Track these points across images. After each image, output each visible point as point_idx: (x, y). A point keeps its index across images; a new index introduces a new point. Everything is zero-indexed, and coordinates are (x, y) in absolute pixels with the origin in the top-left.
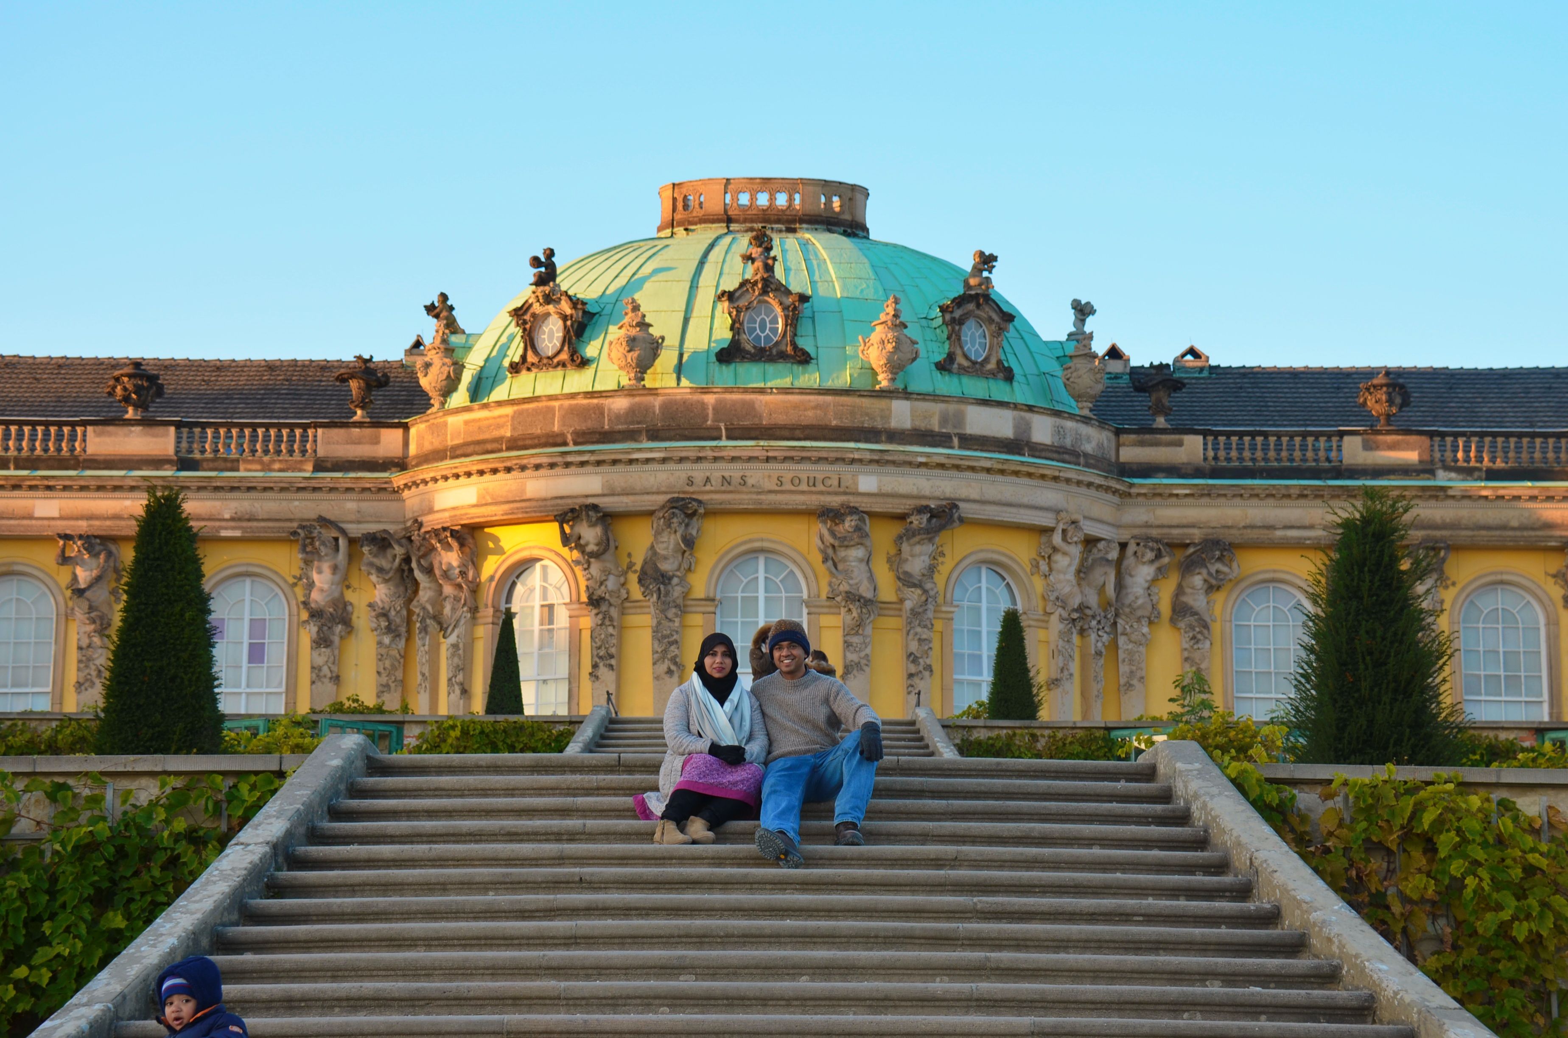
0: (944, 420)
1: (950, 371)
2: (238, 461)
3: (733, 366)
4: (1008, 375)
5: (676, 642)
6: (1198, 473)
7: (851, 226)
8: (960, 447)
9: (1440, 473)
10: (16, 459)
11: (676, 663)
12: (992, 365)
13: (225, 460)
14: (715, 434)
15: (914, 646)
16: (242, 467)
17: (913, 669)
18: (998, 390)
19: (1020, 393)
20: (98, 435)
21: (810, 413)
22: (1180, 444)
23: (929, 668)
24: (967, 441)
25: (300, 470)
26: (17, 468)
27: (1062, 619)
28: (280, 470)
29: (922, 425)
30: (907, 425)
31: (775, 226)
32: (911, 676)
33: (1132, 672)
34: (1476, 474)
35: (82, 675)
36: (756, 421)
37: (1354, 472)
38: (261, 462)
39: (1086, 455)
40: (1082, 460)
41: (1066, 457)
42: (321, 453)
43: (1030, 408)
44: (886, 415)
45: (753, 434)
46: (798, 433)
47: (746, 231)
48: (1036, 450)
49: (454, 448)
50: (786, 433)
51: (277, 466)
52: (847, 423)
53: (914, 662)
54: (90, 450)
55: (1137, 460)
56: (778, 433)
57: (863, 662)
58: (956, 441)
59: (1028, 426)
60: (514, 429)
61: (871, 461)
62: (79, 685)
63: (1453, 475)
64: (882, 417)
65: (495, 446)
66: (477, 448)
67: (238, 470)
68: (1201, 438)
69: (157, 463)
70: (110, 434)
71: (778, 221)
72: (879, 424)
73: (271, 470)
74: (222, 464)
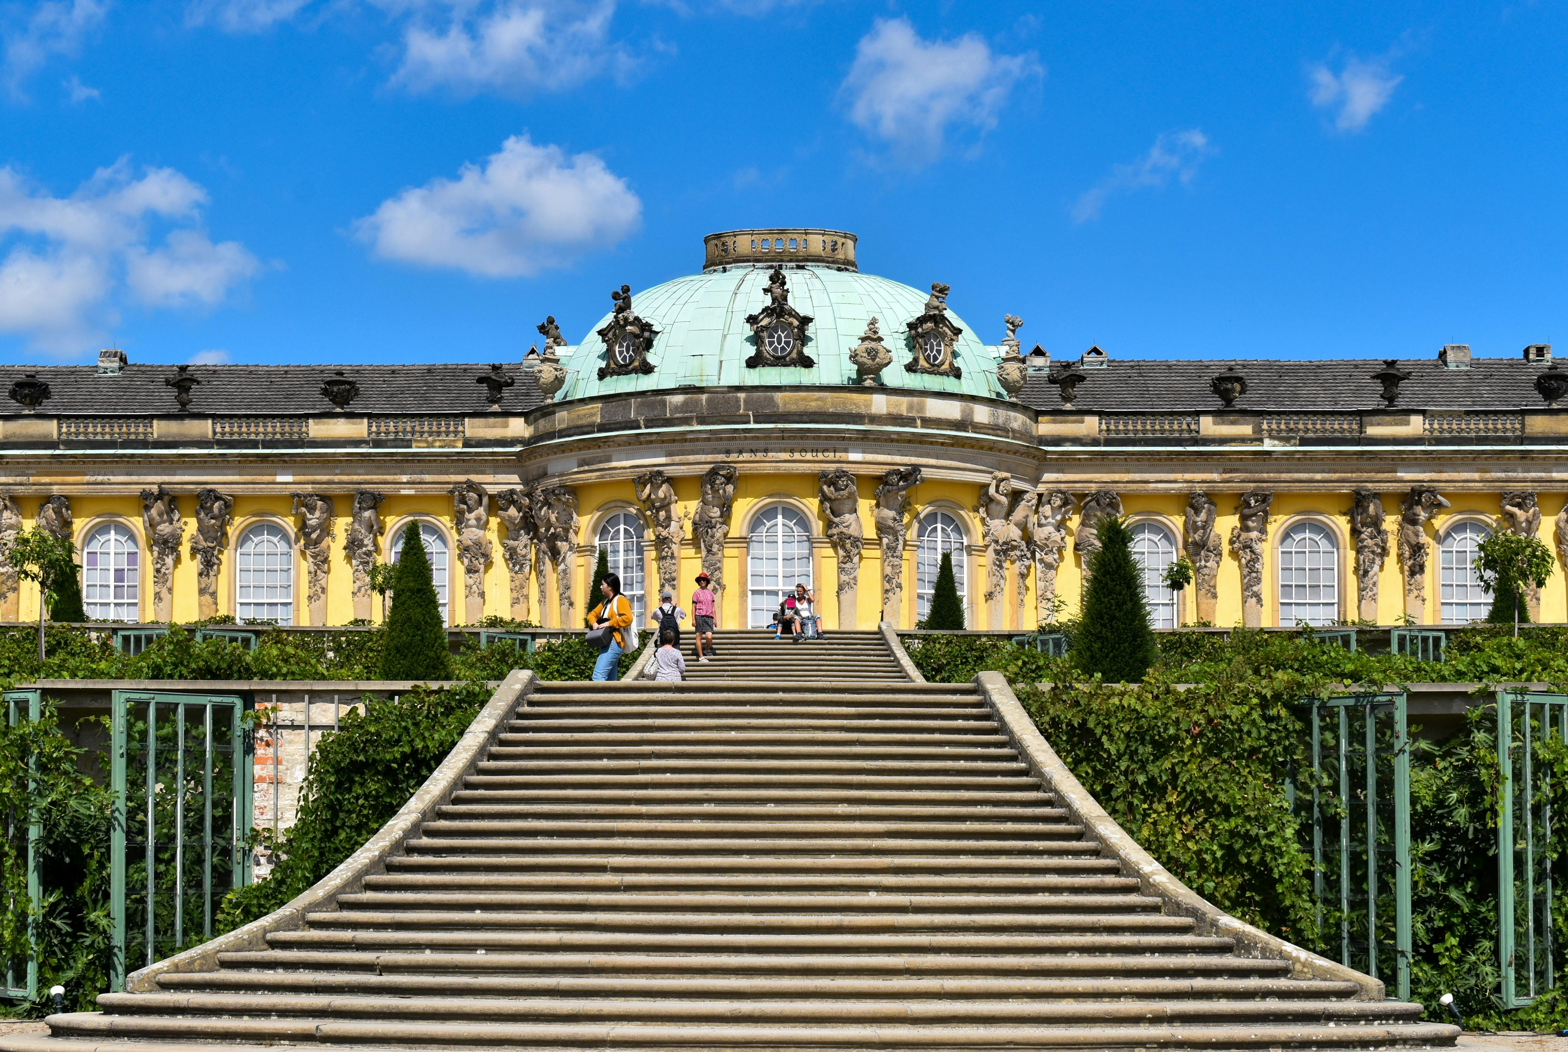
0: (910, 407)
1: (915, 371)
2: (410, 440)
3: (758, 369)
4: (957, 374)
5: (719, 568)
6: (1095, 442)
7: (844, 264)
8: (922, 427)
9: (1267, 441)
10: (263, 441)
11: (719, 584)
12: (946, 366)
13: (402, 440)
14: (745, 419)
15: (888, 570)
16: (414, 445)
17: (887, 586)
18: (949, 384)
19: (965, 386)
20: (317, 424)
21: (813, 404)
22: (1082, 422)
23: (900, 586)
24: (927, 422)
25: (454, 447)
26: (264, 448)
27: (995, 551)
28: (440, 447)
29: (894, 411)
30: (884, 411)
31: (789, 264)
32: (887, 591)
33: (1046, 587)
34: (1293, 441)
35: (312, 591)
36: (775, 409)
37: (1206, 441)
38: (426, 441)
39: (1013, 431)
40: (1010, 434)
41: (999, 432)
42: (468, 434)
43: (974, 399)
44: (868, 405)
45: (773, 419)
46: (805, 418)
47: (767, 268)
48: (977, 427)
49: (560, 431)
50: (797, 418)
51: (437, 444)
52: (840, 410)
53: (888, 582)
54: (311, 435)
55: (1051, 433)
56: (791, 418)
57: (852, 582)
58: (919, 422)
59: (972, 412)
60: (602, 417)
61: (857, 439)
62: (310, 598)
63: (1276, 442)
64: (866, 406)
65: (589, 429)
66: (577, 431)
67: (411, 447)
68: (1097, 418)
69: (357, 443)
70: (324, 424)
71: (791, 261)
72: (863, 411)
73: (433, 447)
74: (401, 444)
